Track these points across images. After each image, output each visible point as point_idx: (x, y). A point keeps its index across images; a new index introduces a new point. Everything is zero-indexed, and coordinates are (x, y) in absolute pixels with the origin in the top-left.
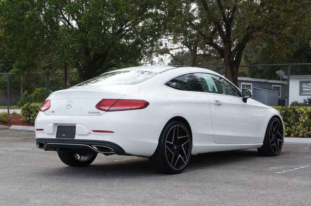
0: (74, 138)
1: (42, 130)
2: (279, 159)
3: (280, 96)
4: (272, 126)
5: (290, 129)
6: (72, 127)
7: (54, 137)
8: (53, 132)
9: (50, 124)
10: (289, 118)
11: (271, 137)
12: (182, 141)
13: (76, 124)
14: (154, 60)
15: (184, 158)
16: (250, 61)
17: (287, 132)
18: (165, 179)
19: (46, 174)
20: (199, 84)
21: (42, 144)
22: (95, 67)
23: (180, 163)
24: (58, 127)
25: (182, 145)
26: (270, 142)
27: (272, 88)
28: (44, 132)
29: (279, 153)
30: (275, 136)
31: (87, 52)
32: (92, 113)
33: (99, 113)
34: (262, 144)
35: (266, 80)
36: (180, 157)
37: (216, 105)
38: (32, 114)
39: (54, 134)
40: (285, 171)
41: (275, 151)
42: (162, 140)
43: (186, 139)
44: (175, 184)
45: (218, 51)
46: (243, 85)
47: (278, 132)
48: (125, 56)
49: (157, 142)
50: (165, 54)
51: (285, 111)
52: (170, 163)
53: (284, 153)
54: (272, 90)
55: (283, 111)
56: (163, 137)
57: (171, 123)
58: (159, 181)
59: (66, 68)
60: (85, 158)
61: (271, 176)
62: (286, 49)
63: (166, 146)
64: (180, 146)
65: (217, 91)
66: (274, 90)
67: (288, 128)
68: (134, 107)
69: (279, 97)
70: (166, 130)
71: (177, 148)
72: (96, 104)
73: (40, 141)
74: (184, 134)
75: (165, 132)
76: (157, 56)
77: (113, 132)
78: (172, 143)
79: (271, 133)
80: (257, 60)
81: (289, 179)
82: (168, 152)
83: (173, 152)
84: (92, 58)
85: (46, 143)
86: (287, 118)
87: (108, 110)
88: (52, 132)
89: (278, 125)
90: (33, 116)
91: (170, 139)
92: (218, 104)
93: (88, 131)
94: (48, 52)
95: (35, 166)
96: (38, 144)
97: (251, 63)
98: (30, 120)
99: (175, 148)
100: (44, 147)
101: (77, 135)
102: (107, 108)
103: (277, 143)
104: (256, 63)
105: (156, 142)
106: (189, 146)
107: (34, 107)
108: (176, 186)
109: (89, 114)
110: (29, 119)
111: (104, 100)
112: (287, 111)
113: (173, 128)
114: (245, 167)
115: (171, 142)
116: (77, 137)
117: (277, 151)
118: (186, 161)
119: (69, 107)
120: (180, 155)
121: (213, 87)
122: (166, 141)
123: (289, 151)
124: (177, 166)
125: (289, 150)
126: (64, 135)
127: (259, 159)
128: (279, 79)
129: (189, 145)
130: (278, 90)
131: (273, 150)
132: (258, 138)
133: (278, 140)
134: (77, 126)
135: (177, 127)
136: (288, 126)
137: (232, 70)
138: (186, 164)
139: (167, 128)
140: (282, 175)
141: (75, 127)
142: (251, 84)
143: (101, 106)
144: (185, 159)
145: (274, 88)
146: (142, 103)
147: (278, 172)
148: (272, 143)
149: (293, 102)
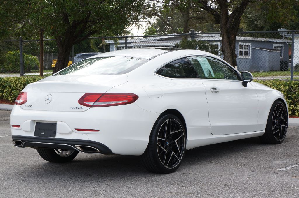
0: (55, 137)
1: (19, 126)
2: (283, 149)
3: (282, 56)
4: (275, 110)
5: (295, 107)
6: (52, 124)
7: (32, 135)
8: (31, 129)
9: (27, 121)
10: (293, 94)
11: (274, 123)
12: (176, 136)
13: (57, 121)
14: (140, 23)
15: (177, 154)
16: (248, 17)
17: (291, 111)
18: (157, 182)
19: (25, 176)
20: (192, 67)
21: (19, 141)
22: (75, 33)
23: (174, 160)
24: (37, 123)
25: (176, 141)
26: (273, 129)
27: (274, 47)
28: (21, 129)
29: (283, 140)
30: (279, 121)
31: (66, 19)
32: (74, 108)
33: (82, 109)
34: (264, 131)
35: (266, 39)
36: (173, 153)
37: (213, 92)
38: (5, 89)
39: (33, 132)
40: (290, 168)
41: (279, 139)
42: (154, 136)
43: (180, 133)
44: (169, 189)
45: (214, 16)
46: (241, 46)
47: (281, 117)
48: (109, 23)
49: (148, 140)
50: (153, 17)
51: (288, 86)
52: (162, 162)
53: (289, 139)
54: (273, 50)
55: (287, 87)
56: (154, 134)
57: (163, 117)
58: (150, 185)
59: (41, 35)
60: (67, 153)
61: (275, 175)
62: (290, 15)
63: (157, 143)
64: (173, 142)
65: (213, 76)
66: (276, 50)
67: (292, 106)
68: (122, 102)
69: (281, 58)
70: (157, 125)
71: (170, 144)
72: (79, 99)
73: (17, 139)
74: (178, 128)
75: (156, 128)
76: (145, 19)
77: (99, 131)
78: (164, 140)
79: (274, 119)
80: (256, 16)
81: (295, 179)
82: (160, 149)
83: (165, 149)
84: (71, 23)
85: (23, 141)
86: (291, 94)
87: (92, 105)
88: (29, 130)
89: (282, 109)
90: (6, 92)
91: (162, 135)
92: (215, 91)
93: (70, 130)
94: (21, 19)
95: (11, 162)
96: (14, 142)
97: (249, 19)
98: (3, 96)
99: (168, 144)
100: (21, 145)
101: (59, 134)
102: (91, 103)
103: (280, 129)
104: (256, 19)
105: (146, 140)
106: (183, 142)
107: (8, 81)
108: (170, 193)
109: (71, 110)
110: (2, 94)
111: (87, 94)
112: (291, 87)
113: (165, 123)
114: (246, 160)
115: (163, 138)
116: (58, 136)
117: (281, 138)
118: (180, 157)
119: (48, 101)
120: (173, 152)
121: (210, 72)
122: (158, 138)
123: (294, 136)
124: (170, 164)
125: (293, 134)
126: (44, 133)
127: (260, 149)
128: (281, 37)
129: (183, 140)
130: (280, 50)
131: (276, 137)
132: (260, 126)
133: (282, 125)
134: (58, 123)
135: (169, 121)
136: (293, 104)
137: (229, 38)
138: (180, 161)
139: (159, 122)
140: (287, 173)
141: (55, 124)
142: (250, 44)
143: (85, 101)
144: (179, 156)
145: (275, 47)
146: (130, 96)
147: (283, 168)
148: (276, 129)
149: (297, 64)
